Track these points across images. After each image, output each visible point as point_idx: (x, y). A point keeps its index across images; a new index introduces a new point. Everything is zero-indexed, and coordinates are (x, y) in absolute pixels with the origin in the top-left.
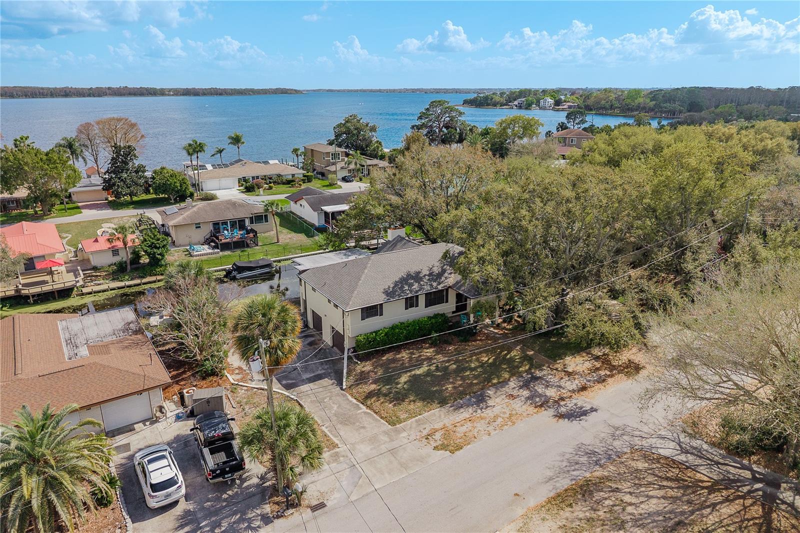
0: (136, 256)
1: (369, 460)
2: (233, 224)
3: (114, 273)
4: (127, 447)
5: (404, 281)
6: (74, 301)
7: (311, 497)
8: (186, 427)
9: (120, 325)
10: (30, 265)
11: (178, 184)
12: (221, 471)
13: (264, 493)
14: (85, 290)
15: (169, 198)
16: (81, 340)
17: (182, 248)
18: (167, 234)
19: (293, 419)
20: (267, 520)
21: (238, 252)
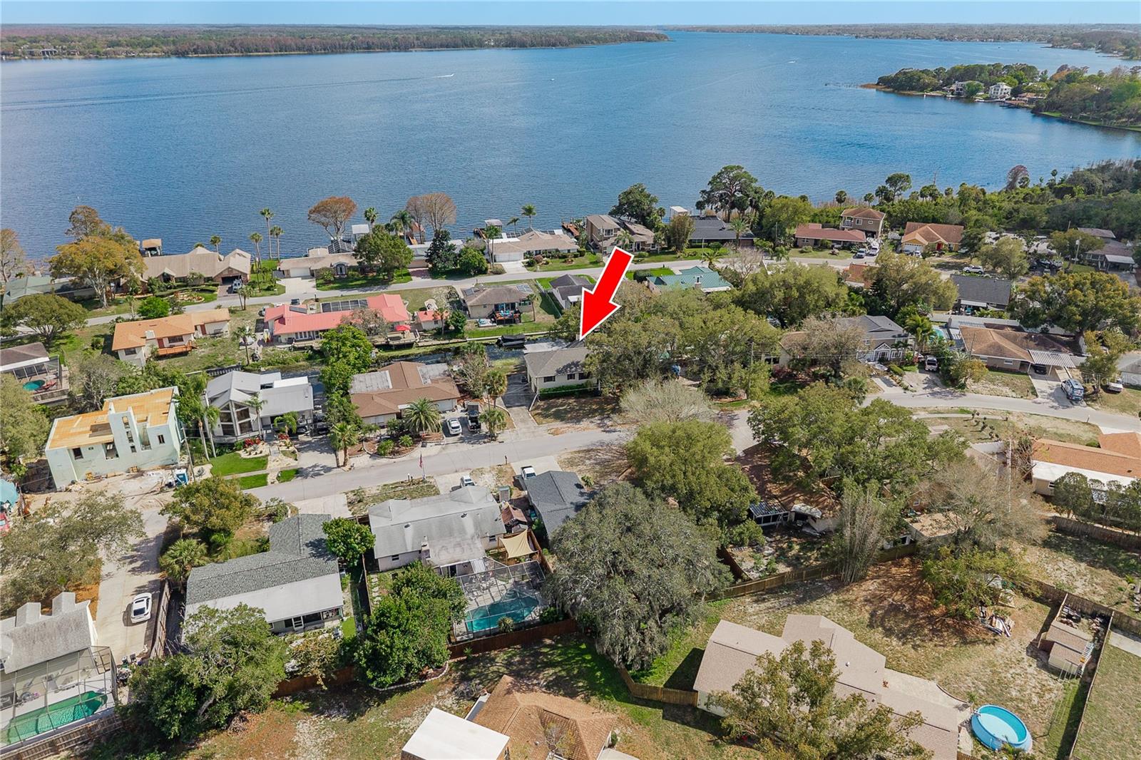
0: (447, 326)
1: (524, 433)
2: (507, 305)
3: (435, 334)
4: (444, 418)
5: (569, 366)
6: (414, 351)
7: (500, 438)
8: (464, 415)
9: (442, 372)
10: (393, 328)
11: (477, 263)
12: (473, 427)
13: (485, 436)
14: (420, 344)
15: (470, 271)
16: (427, 376)
17: (474, 320)
18: (466, 309)
19: (497, 413)
20: (485, 443)
21: (508, 326)
